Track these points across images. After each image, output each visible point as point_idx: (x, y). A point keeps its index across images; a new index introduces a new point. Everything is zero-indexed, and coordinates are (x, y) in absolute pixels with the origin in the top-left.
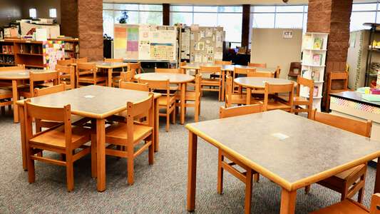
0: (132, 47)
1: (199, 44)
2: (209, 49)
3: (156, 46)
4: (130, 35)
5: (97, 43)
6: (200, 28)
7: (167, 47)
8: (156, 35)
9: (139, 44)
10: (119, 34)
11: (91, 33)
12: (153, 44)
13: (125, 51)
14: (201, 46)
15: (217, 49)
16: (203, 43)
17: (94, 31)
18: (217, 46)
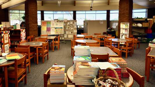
0: (49, 30)
1: (67, 27)
2: (72, 29)
3: (57, 29)
4: (47, 25)
5: (36, 29)
6: (68, 21)
7: (61, 29)
8: (57, 24)
9: (51, 28)
10: (44, 25)
11: (33, 25)
12: (56, 28)
13: (46, 31)
14: (68, 28)
15: (75, 29)
16: (69, 27)
17: (34, 24)
18: (75, 27)
